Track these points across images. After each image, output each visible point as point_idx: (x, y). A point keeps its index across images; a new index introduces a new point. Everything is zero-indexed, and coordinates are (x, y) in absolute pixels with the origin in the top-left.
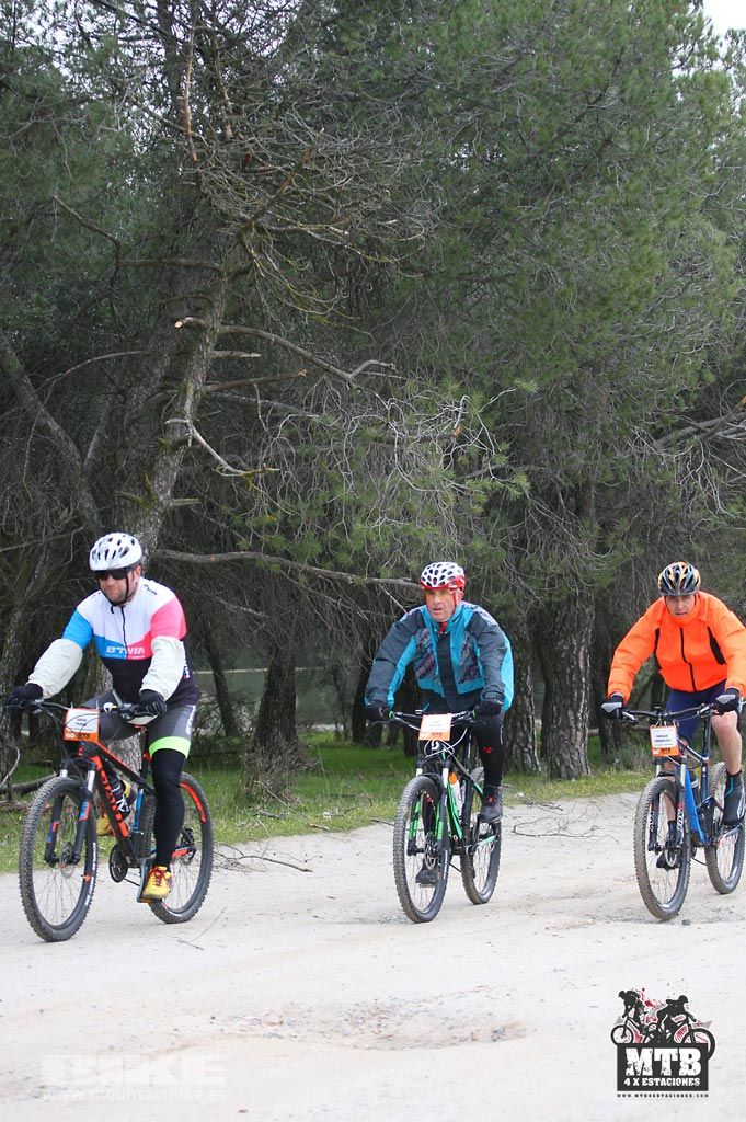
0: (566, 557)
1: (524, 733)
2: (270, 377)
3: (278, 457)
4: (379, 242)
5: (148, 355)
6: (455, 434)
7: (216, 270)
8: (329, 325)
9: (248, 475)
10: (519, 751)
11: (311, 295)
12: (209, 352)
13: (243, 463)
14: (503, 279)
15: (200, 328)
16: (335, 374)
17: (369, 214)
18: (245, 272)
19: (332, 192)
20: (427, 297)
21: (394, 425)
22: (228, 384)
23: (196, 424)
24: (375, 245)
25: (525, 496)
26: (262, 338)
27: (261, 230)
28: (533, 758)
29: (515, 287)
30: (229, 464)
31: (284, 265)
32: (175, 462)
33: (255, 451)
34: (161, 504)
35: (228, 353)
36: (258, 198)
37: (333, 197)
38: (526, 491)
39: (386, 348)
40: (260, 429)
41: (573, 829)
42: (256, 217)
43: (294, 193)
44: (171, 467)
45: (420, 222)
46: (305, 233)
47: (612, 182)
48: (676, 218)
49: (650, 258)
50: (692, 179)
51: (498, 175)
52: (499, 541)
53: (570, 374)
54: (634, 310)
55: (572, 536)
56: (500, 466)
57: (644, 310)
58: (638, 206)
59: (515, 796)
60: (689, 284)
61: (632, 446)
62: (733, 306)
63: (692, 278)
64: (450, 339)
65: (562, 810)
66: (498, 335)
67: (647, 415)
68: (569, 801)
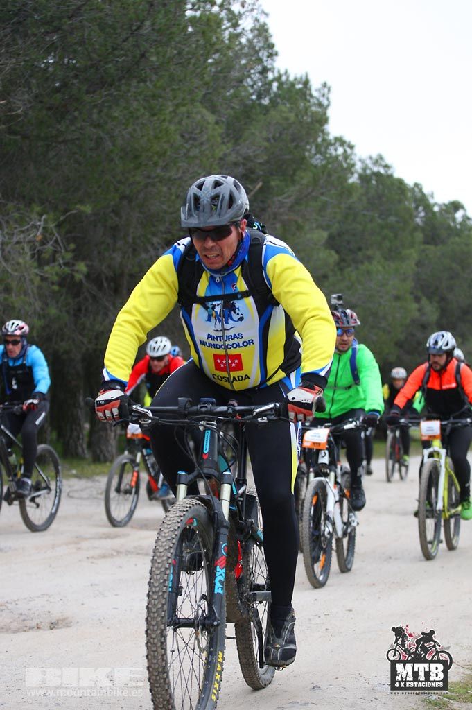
1: (77, 432)
6: (38, 239)
10: (74, 444)
14: (73, 141)
20: (23, 151)
28: (83, 449)
29: (80, 147)
38: (84, 277)
45: (21, 102)
47: (144, 81)
48: (184, 105)
49: (167, 130)
50: (197, 82)
51: (72, 74)
52: (64, 309)
53: (112, 203)
54: (156, 164)
55: (111, 308)
56: (66, 261)
57: (161, 163)
58: (161, 97)
59: (70, 473)
60: (191, 148)
61: (151, 250)
62: (219, 163)
63: (193, 145)
64: (37, 178)
65: (100, 482)
66: (67, 176)
67: (162, 231)
68: (104, 476)
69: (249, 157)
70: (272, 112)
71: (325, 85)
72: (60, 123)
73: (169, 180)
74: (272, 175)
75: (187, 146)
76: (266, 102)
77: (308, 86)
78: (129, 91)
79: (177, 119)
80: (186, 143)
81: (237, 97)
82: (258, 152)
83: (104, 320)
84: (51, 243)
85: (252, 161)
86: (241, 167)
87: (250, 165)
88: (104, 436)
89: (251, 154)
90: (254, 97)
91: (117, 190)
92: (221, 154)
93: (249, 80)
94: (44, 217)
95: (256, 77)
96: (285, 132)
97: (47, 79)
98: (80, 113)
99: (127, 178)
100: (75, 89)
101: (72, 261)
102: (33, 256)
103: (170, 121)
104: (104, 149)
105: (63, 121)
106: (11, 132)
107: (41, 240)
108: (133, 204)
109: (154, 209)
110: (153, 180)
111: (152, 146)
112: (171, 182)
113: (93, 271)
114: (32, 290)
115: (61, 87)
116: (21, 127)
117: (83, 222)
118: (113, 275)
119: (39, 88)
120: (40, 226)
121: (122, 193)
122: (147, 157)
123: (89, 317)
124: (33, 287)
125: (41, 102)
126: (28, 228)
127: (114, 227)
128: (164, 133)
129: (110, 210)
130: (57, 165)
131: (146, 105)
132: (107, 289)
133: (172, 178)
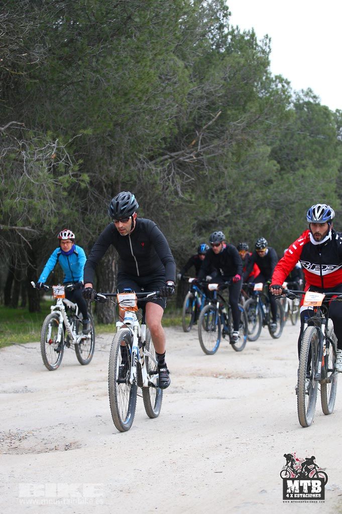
4: (18, 64)
6: (53, 157)
14: (78, 83)
17: (12, 51)
20: (40, 91)
21: (23, 152)
24: (16, 66)
25: (87, 187)
38: (88, 185)
39: (21, 116)
45: (38, 55)
47: (131, 37)
48: (160, 55)
49: (148, 74)
50: (170, 37)
51: (76, 33)
52: (75, 208)
53: (109, 129)
54: (140, 99)
56: (75, 173)
57: (144, 98)
58: (143, 49)
60: (166, 86)
61: (139, 164)
62: (188, 97)
63: (168, 84)
64: (52, 112)
65: (103, 339)
66: (75, 110)
67: (146, 149)
68: (106, 334)
69: (211, 92)
70: (227, 58)
71: (267, 37)
72: (67, 69)
73: (151, 111)
74: (228, 105)
75: (164, 85)
76: (223, 50)
77: (254, 38)
78: (119, 44)
79: (155, 65)
80: (163, 82)
81: (201, 47)
82: (217, 89)
84: (63, 159)
85: (213, 95)
86: (205, 100)
87: (212, 98)
89: (212, 90)
90: (214, 47)
92: (189, 91)
93: (210, 34)
94: (57, 139)
95: (215, 32)
96: (238, 72)
97: (57, 37)
98: (83, 63)
99: (119, 110)
100: (79, 44)
101: (79, 173)
102: (49, 170)
103: (151, 67)
104: (102, 89)
105: (70, 68)
106: (31, 77)
107: (55, 158)
108: (124, 129)
109: (139, 133)
110: (138, 111)
111: (137, 86)
112: (152, 112)
113: (95, 181)
114: (49, 195)
115: (69, 42)
116: (40, 73)
117: (86, 144)
118: (110, 183)
119: (52, 43)
120: (54, 147)
121: (115, 121)
122: (134, 93)
123: (93, 214)
124: (50, 193)
125: (54, 54)
126: (45, 149)
127: (110, 147)
128: (146, 75)
129: (107, 134)
130: (66, 101)
131: (132, 55)
132: (106, 193)
133: (153, 109)
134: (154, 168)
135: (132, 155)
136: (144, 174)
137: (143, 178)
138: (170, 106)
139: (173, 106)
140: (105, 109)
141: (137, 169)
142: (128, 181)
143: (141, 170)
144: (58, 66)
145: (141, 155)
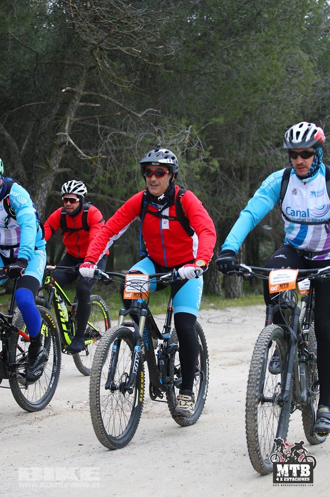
0: (235, 199)
1: (215, 277)
2: (104, 115)
3: (107, 151)
4: (155, 56)
5: (50, 104)
6: (186, 143)
7: (81, 66)
8: (131, 92)
9: (92, 159)
10: (212, 285)
11: (124, 78)
12: (78, 103)
13: (91, 153)
14: (210, 74)
15: (73, 93)
16: (133, 114)
17: (150, 43)
18: (94, 67)
19: (134, 32)
20: (176, 81)
21: (159, 138)
22: (86, 118)
23: (70, 135)
24: (153, 57)
25: (217, 171)
26: (101, 97)
27: (101, 49)
28: (219, 288)
29: (215, 78)
30: (85, 153)
31: (111, 65)
32: (60, 152)
33: (97, 148)
34: (54, 171)
35: (85, 104)
36: (101, 35)
37: (134, 35)
38: (218, 169)
39: (157, 103)
40: (99, 138)
41: (234, 321)
42: (99, 43)
43: (117, 33)
44: (59, 155)
45: (173, 47)
46: (121, 51)
47: (260, 32)
48: (287, 48)
49: (276, 66)
50: (296, 32)
51: (209, 27)
53: (238, 117)
54: (268, 89)
55: (238, 190)
56: (206, 157)
57: (272, 89)
58: (271, 43)
59: (209, 305)
60: (292, 78)
61: (266, 150)
62: (313, 89)
63: (293, 75)
64: (186, 100)
65: (230, 312)
66: (207, 98)
67: (273, 136)
68: (233, 308)
72: (201, 61)
73: (277, 100)
75: (290, 76)
78: (249, 38)
80: (289, 74)
81: (325, 42)
83: (233, 198)
84: (196, 145)
86: (328, 91)
88: (234, 279)
91: (241, 107)
92: (314, 82)
94: (190, 127)
97: (192, 31)
98: (215, 55)
99: (249, 99)
100: (212, 37)
101: (210, 158)
102: (183, 154)
103: (278, 60)
104: (232, 79)
105: (203, 60)
106: (167, 67)
107: (188, 143)
108: (253, 118)
109: (267, 121)
110: (265, 101)
111: (265, 77)
112: (278, 102)
113: (225, 165)
114: (183, 179)
115: (202, 36)
116: (174, 64)
117: (217, 130)
118: (239, 167)
119: (186, 36)
120: (187, 133)
121: (245, 110)
122: (262, 84)
123: (222, 196)
124: (183, 176)
125: (188, 46)
126: (179, 135)
127: (239, 134)
128: (274, 67)
129: (237, 122)
130: (199, 91)
131: (261, 48)
132: (235, 177)
133: (279, 99)
134: (280, 154)
135: (260, 142)
136: (270, 159)
137: (269, 163)
138: (296, 97)
139: (298, 97)
140: (235, 99)
141: (264, 154)
142: (255, 166)
143: (268, 155)
144: (192, 58)
145: (268, 142)
